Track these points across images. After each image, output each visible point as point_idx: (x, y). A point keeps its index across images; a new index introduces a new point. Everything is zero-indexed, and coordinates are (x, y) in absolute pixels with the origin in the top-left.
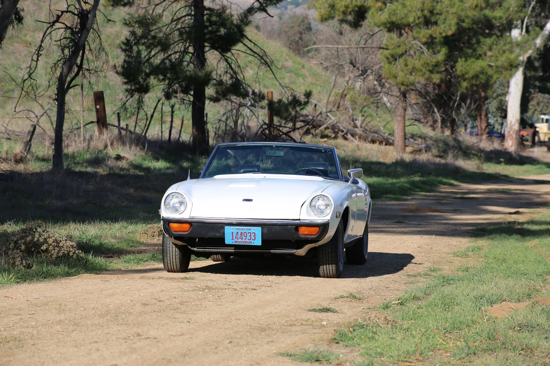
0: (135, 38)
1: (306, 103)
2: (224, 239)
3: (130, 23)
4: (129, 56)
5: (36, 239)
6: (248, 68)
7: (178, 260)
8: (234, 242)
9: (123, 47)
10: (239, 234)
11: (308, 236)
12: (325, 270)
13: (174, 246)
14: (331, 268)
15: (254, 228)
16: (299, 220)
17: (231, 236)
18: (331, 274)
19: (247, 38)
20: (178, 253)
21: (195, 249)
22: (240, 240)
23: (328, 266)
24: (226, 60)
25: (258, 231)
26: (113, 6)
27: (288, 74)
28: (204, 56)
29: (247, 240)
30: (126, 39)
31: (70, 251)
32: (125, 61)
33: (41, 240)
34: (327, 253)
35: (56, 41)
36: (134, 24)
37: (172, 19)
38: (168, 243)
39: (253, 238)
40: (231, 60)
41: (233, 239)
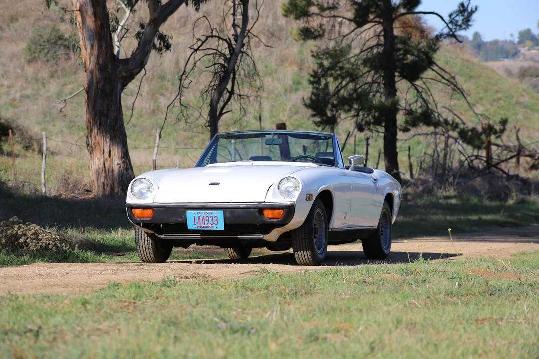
0: (323, 70)
1: (502, 131)
2: (186, 225)
3: (318, 55)
4: (318, 89)
5: (15, 232)
6: (478, 105)
7: (151, 250)
8: (196, 227)
9: (312, 79)
10: (201, 218)
11: (273, 220)
12: (300, 256)
13: (146, 235)
14: (306, 255)
15: (215, 212)
16: (264, 202)
17: (193, 221)
18: (308, 262)
19: (437, 66)
20: (150, 242)
21: (162, 237)
22: (202, 225)
23: (302, 252)
24: (416, 89)
25: (220, 215)
26: (304, 40)
27: (522, 110)
28: (394, 86)
29: (209, 225)
30: (314, 71)
31: (49, 244)
32: (313, 93)
33: (20, 233)
34: (301, 238)
35: (207, 68)
36: (322, 57)
37: (362, 50)
38: (140, 232)
39: (215, 222)
40: (421, 89)
41: (195, 224)
